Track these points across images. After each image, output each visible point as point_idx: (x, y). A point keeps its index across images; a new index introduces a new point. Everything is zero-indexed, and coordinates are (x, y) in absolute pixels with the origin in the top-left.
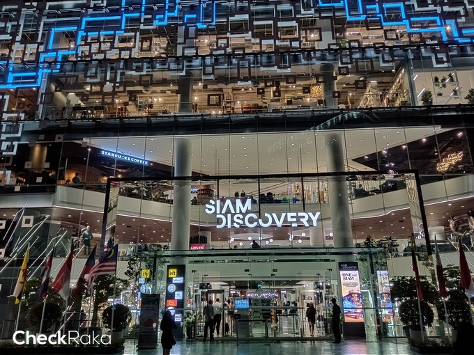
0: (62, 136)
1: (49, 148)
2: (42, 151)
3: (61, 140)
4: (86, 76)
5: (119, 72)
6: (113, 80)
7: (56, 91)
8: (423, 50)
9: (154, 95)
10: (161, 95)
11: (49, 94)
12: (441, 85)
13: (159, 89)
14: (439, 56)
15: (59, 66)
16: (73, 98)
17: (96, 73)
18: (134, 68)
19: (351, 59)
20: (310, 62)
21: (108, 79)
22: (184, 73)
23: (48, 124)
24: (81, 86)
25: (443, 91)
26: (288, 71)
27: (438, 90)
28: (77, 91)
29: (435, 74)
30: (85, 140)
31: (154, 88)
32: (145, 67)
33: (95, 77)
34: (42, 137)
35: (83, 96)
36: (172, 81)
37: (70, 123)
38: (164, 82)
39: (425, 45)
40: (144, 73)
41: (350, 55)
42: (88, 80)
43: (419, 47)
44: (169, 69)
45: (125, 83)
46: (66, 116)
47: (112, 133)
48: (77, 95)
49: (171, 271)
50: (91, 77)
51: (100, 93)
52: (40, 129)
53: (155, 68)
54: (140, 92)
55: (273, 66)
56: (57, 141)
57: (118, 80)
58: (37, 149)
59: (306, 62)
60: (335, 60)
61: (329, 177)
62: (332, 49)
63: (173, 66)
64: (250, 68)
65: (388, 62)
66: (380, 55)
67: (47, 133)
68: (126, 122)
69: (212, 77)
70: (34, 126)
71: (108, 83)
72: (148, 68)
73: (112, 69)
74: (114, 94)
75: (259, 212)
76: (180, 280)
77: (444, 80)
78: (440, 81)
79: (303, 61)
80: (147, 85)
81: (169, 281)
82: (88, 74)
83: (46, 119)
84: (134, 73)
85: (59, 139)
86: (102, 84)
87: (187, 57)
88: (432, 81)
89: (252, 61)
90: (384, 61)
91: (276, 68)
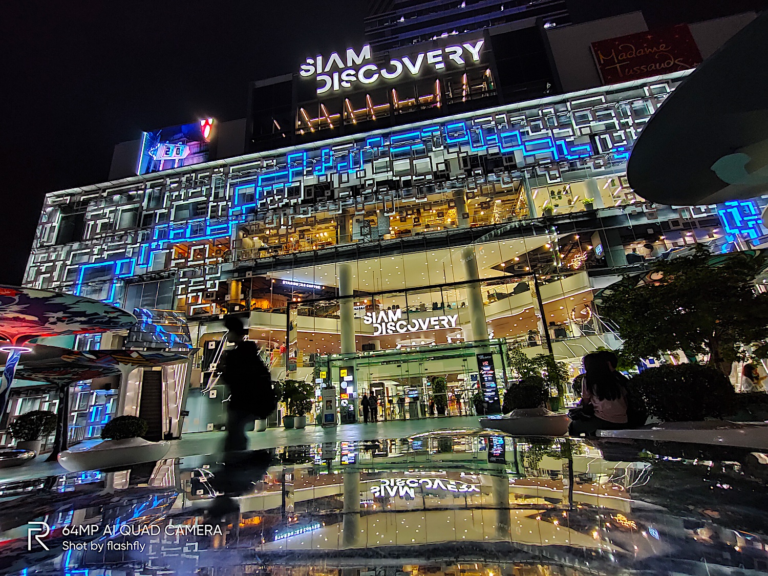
0: (251, 273)
1: (242, 282)
2: (237, 285)
3: (251, 276)
4: (265, 223)
5: (290, 216)
6: (286, 224)
7: (244, 237)
8: (538, 169)
9: (320, 231)
10: (325, 230)
11: (238, 240)
12: (557, 198)
13: (323, 226)
14: (551, 173)
15: (244, 218)
16: (257, 242)
17: (273, 219)
18: (301, 212)
19: (476, 184)
20: (442, 191)
21: (282, 223)
22: (341, 212)
23: (240, 264)
24: (262, 231)
25: (558, 202)
26: (426, 200)
27: (554, 202)
28: (260, 235)
29: (551, 189)
30: (268, 274)
31: (320, 226)
32: (310, 210)
33: (272, 223)
34: (236, 275)
35: (265, 239)
36: (333, 218)
37: (256, 262)
38: (325, 221)
39: (539, 165)
40: (310, 215)
41: (475, 182)
42: (267, 226)
43: (534, 167)
44: (328, 210)
45: (296, 225)
46: (253, 256)
47: (288, 266)
48: (260, 238)
49: (342, 371)
50: (269, 223)
51: (277, 235)
52: (235, 268)
53: (318, 210)
54: (308, 230)
55: (413, 197)
56: (247, 276)
57: (290, 224)
58: (234, 284)
59: (439, 191)
60: (463, 187)
61: (466, 285)
62: (460, 178)
63: (332, 207)
64: (392, 201)
65: (508, 183)
66: (501, 179)
67: (240, 271)
68: (298, 256)
69: (363, 212)
70: (230, 266)
71: (282, 227)
72: (312, 211)
73: (285, 214)
74: (287, 235)
75: (408, 319)
76: (350, 378)
77: (559, 192)
78: (556, 194)
79: (437, 191)
80: (312, 225)
81: (341, 379)
82: (267, 222)
83: (239, 260)
84: (302, 216)
85: (249, 275)
86: (278, 228)
87: (342, 198)
88: (548, 195)
89: (394, 195)
90: (504, 183)
91: (414, 199)
